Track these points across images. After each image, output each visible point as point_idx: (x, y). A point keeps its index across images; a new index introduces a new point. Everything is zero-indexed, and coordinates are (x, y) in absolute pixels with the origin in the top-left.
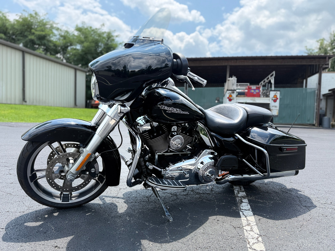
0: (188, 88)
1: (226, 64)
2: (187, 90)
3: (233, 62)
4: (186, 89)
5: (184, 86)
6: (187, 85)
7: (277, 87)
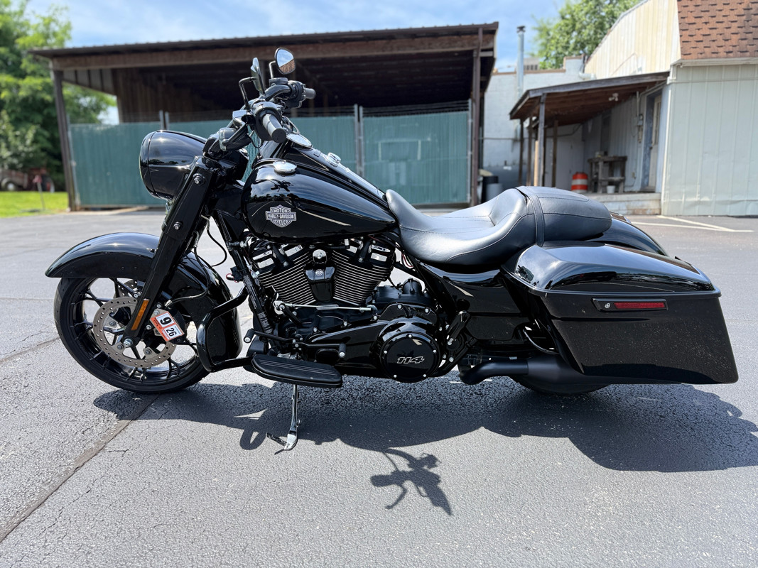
0: (168, 124)
6: (167, 115)
7: (379, 114)
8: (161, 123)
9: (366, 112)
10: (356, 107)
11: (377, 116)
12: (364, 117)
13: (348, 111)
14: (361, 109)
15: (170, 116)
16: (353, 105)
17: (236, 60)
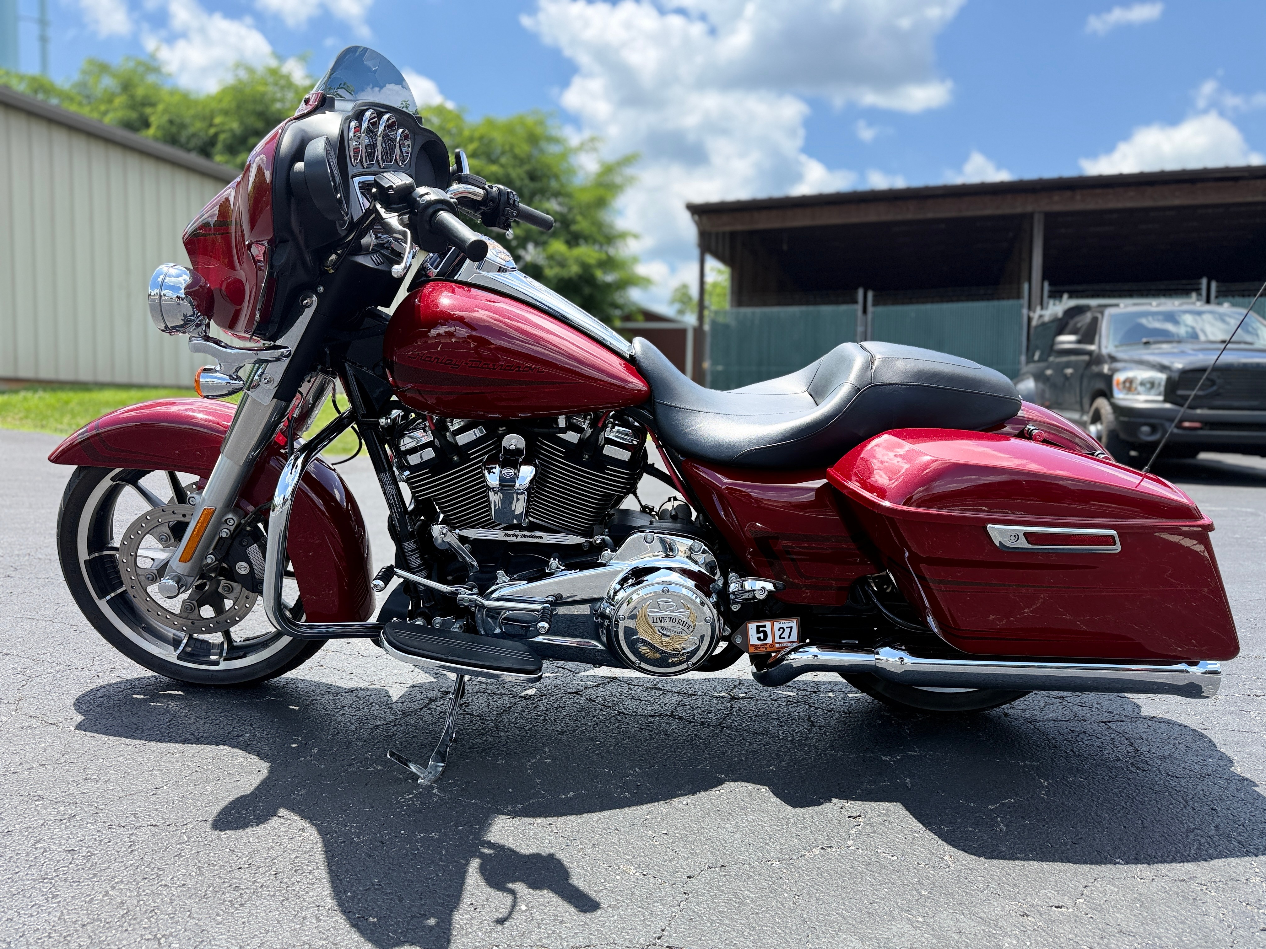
0: (870, 309)
1: (1029, 209)
2: (870, 316)
3: (1056, 198)
4: (865, 311)
5: (855, 302)
6: (870, 295)
7: (1246, 293)
8: (859, 307)
9: (1224, 289)
10: (1204, 281)
11: (1243, 296)
12: (1217, 297)
13: (1189, 287)
14: (1214, 285)
15: (875, 296)
16: (1201, 277)
17: (999, 212)
